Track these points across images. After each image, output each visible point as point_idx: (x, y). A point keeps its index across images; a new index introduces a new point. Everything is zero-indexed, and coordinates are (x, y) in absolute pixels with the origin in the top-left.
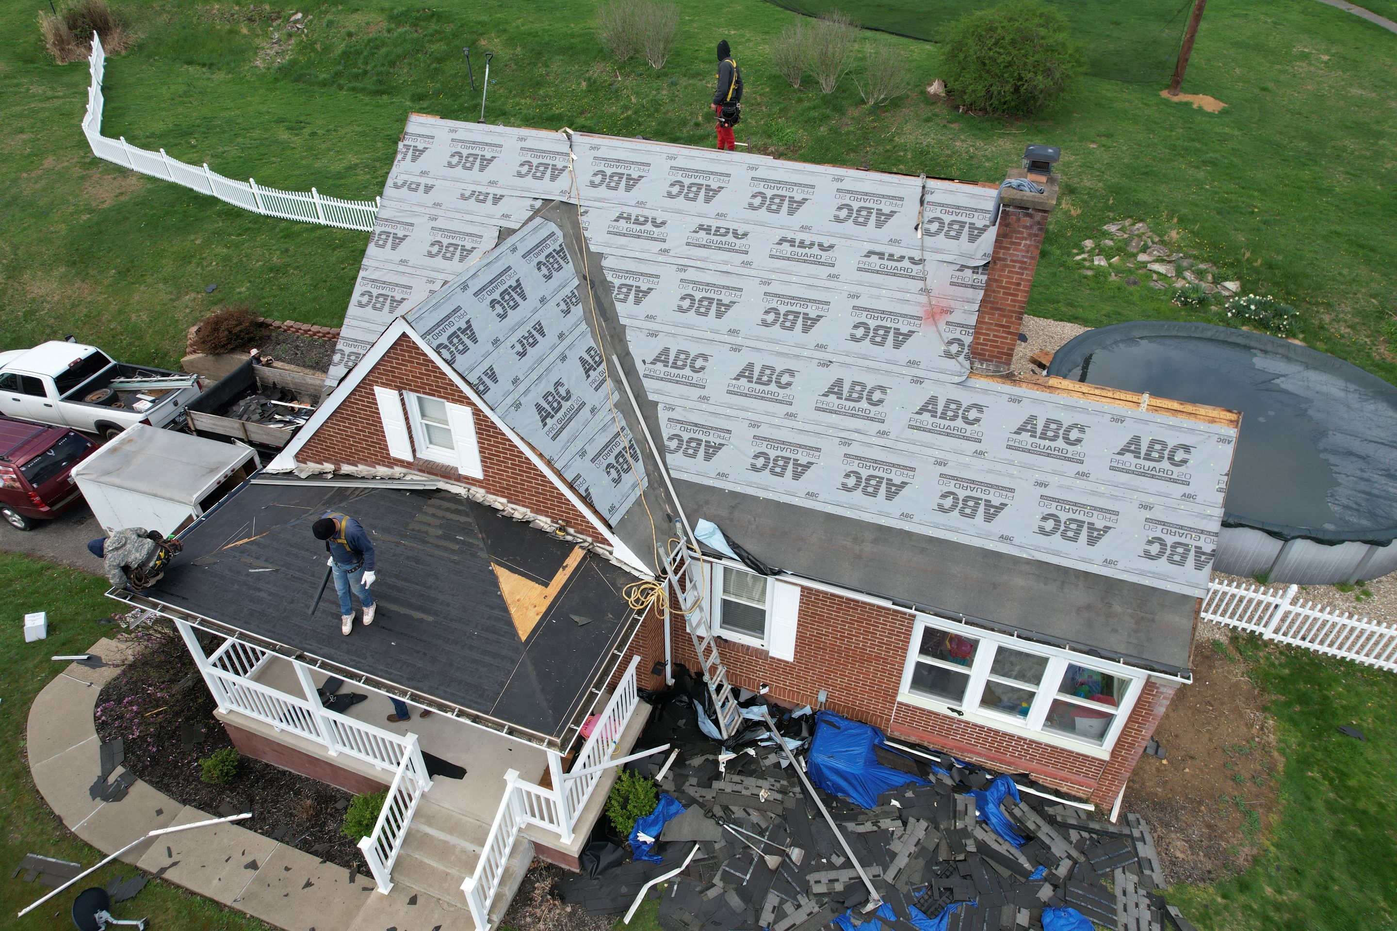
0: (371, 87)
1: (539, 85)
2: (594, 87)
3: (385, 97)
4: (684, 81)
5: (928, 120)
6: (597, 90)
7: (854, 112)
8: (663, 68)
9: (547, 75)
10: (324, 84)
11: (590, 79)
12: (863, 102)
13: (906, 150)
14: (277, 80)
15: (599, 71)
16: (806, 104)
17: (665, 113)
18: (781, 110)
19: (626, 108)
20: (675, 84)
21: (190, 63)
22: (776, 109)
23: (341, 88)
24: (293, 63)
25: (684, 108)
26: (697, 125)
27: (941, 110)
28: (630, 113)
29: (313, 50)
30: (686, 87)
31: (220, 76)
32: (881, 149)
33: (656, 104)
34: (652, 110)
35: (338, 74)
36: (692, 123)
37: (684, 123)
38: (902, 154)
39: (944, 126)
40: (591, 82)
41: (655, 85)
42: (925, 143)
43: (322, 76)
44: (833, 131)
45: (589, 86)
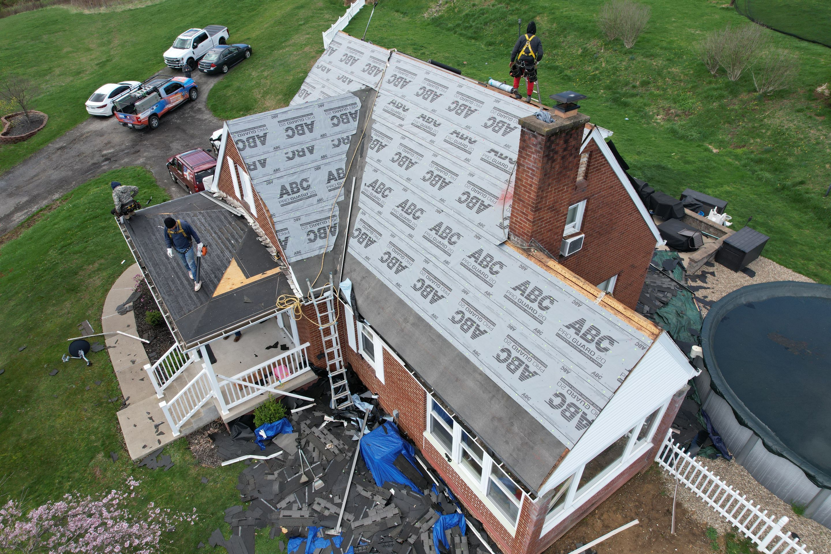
0: (469, 35)
1: (555, 47)
2: (586, 53)
3: (473, 41)
4: (640, 58)
5: (798, 111)
6: (586, 56)
7: (744, 96)
8: (631, 48)
9: (563, 42)
10: (449, 30)
11: (585, 48)
12: (755, 91)
13: (768, 129)
14: (429, 24)
15: (593, 45)
16: (713, 86)
17: (618, 76)
18: (692, 87)
19: (597, 69)
20: (633, 59)
21: (397, 11)
22: (690, 86)
23: (455, 33)
24: (441, 17)
25: (631, 75)
26: (634, 87)
27: (818, 106)
28: (597, 72)
29: (453, 11)
30: (639, 63)
31: (406, 19)
32: (750, 125)
33: (616, 69)
34: (611, 72)
35: (458, 25)
36: (631, 85)
37: (627, 84)
38: (764, 131)
39: (810, 117)
40: (585, 50)
41: (620, 59)
42: (786, 127)
43: (450, 25)
44: (722, 107)
45: (583, 52)
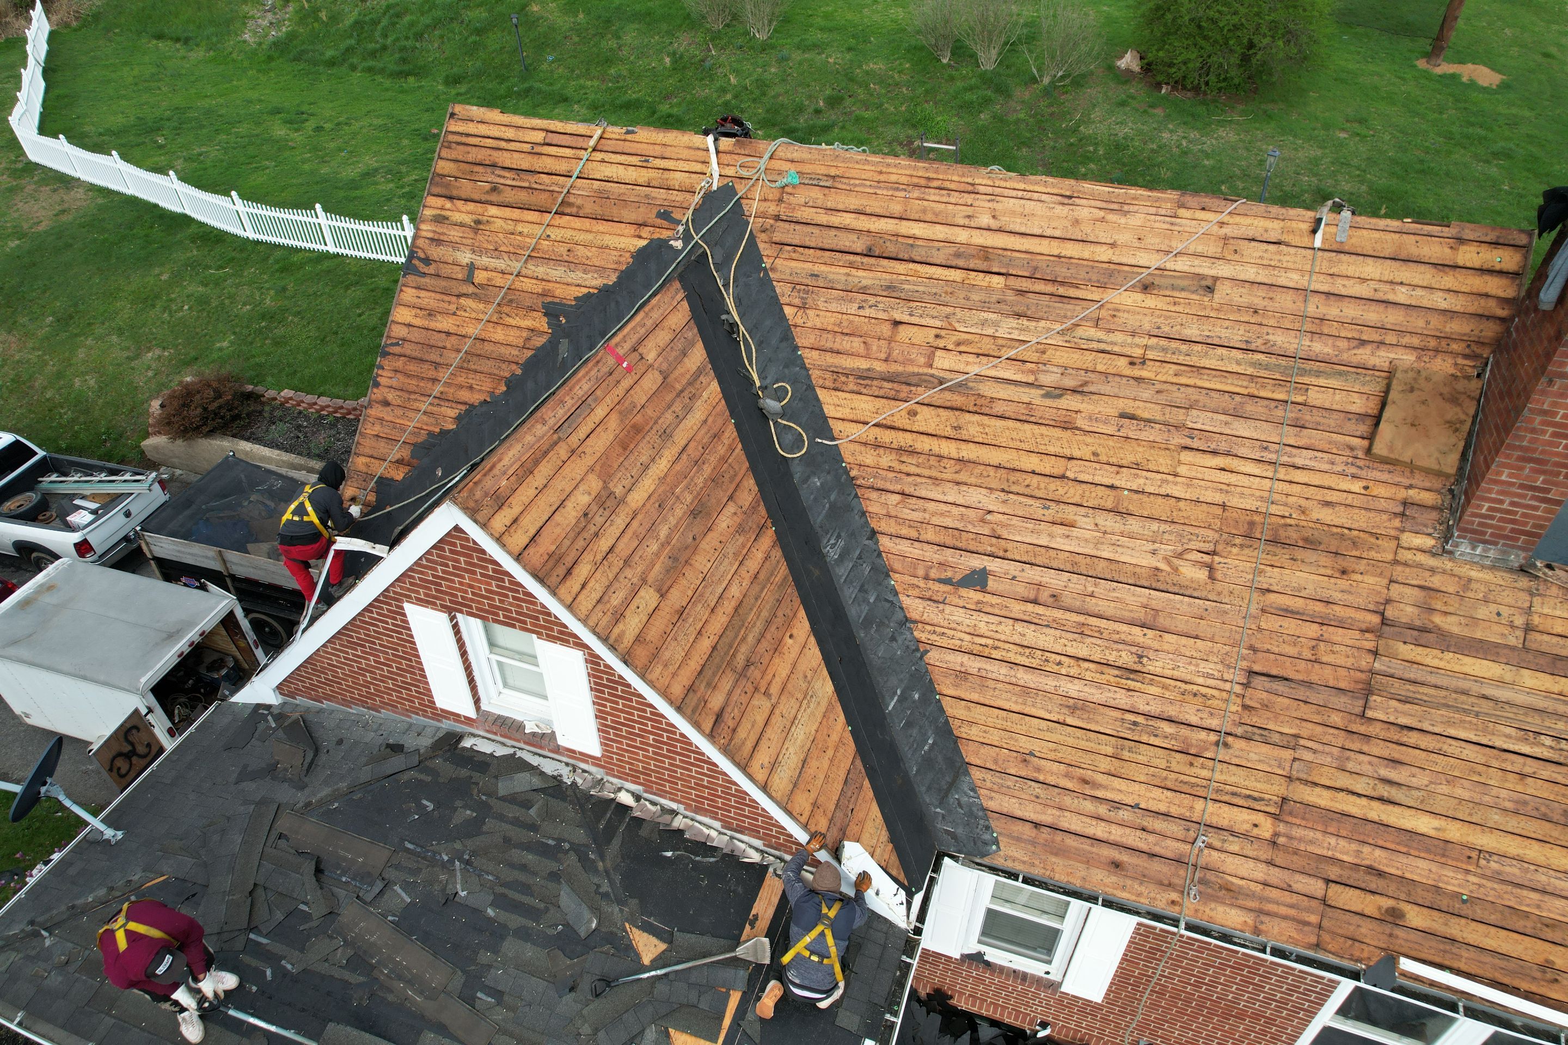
0: (392, 67)
1: (609, 61)
2: (679, 63)
3: (411, 79)
4: (797, 56)
5: (1123, 104)
6: (684, 68)
7: (1022, 93)
8: (769, 38)
9: (620, 48)
10: (331, 63)
11: (674, 54)
12: (1034, 80)
13: (1097, 144)
14: (270, 59)
15: (684, 43)
16: (959, 84)
17: (774, 97)
18: (927, 92)
19: (723, 90)
20: (785, 59)
21: (160, 37)
22: (920, 90)
23: (353, 68)
24: (292, 36)
25: (800, 89)
26: (818, 112)
27: (1136, 89)
28: (729, 97)
29: (317, 19)
30: (800, 64)
31: (198, 54)
32: (1062, 142)
33: (762, 85)
34: (757, 92)
35: (349, 50)
36: (811, 110)
37: (800, 109)
38: (1091, 149)
39: (1145, 111)
40: (677, 59)
41: (760, 61)
42: (1121, 135)
43: (330, 53)
44: (999, 119)
45: (674, 62)
